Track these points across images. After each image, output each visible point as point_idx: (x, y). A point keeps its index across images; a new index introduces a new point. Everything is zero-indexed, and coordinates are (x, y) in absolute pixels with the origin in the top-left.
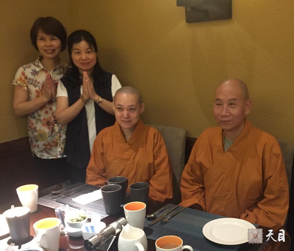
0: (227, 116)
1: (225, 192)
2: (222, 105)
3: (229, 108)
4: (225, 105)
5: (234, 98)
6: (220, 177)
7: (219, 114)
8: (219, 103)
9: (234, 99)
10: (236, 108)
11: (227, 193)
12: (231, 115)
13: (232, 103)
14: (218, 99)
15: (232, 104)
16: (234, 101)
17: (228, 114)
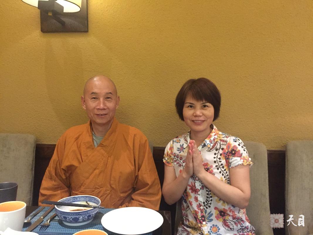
0: (104, 109)
1: (98, 188)
2: (97, 99)
3: (106, 102)
4: (101, 99)
5: (110, 91)
6: (92, 173)
7: (94, 108)
8: (94, 97)
9: (110, 93)
10: (112, 101)
11: (101, 189)
12: (108, 108)
13: (109, 96)
14: (93, 93)
15: (109, 98)
16: (110, 94)
17: (105, 108)
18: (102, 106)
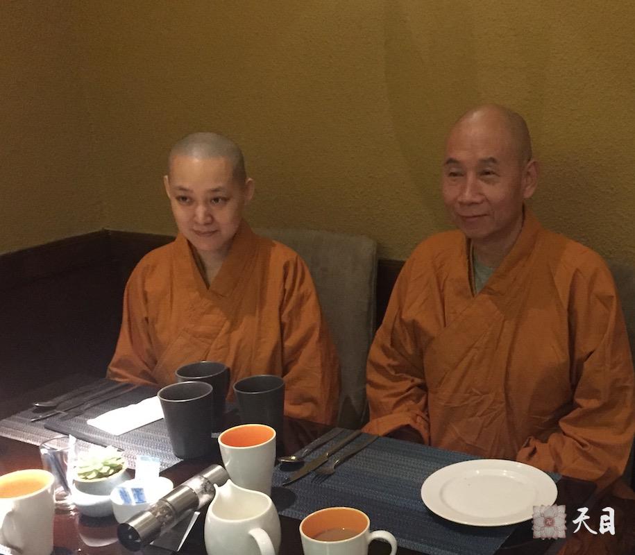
0: (476, 203)
2: (462, 175)
6: (464, 357)
7: (455, 199)
8: (454, 170)
10: (497, 182)
11: (483, 396)
13: (488, 169)
16: (491, 164)
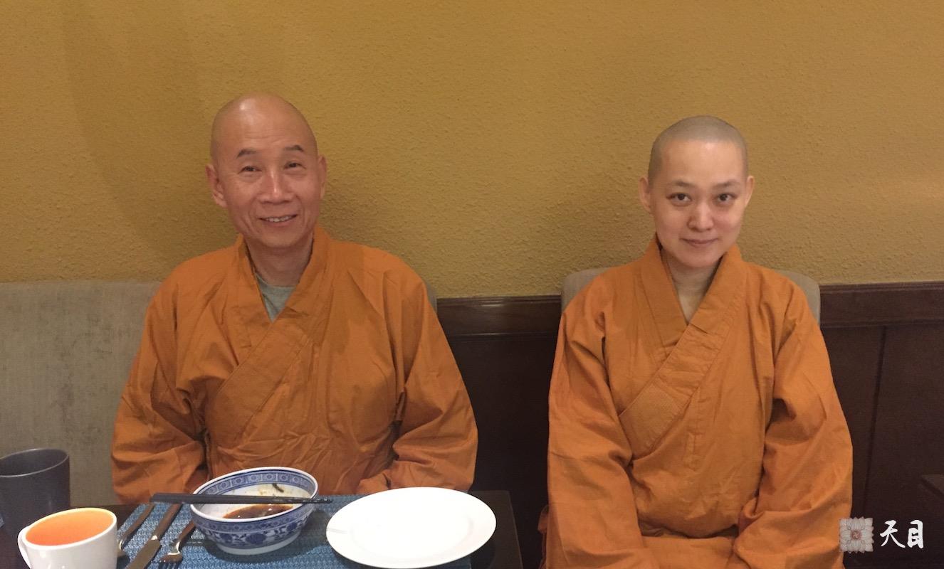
2: (259, 170)
8: (248, 164)
9: (299, 148)
11: (303, 437)
14: (244, 151)
18: (277, 193)
